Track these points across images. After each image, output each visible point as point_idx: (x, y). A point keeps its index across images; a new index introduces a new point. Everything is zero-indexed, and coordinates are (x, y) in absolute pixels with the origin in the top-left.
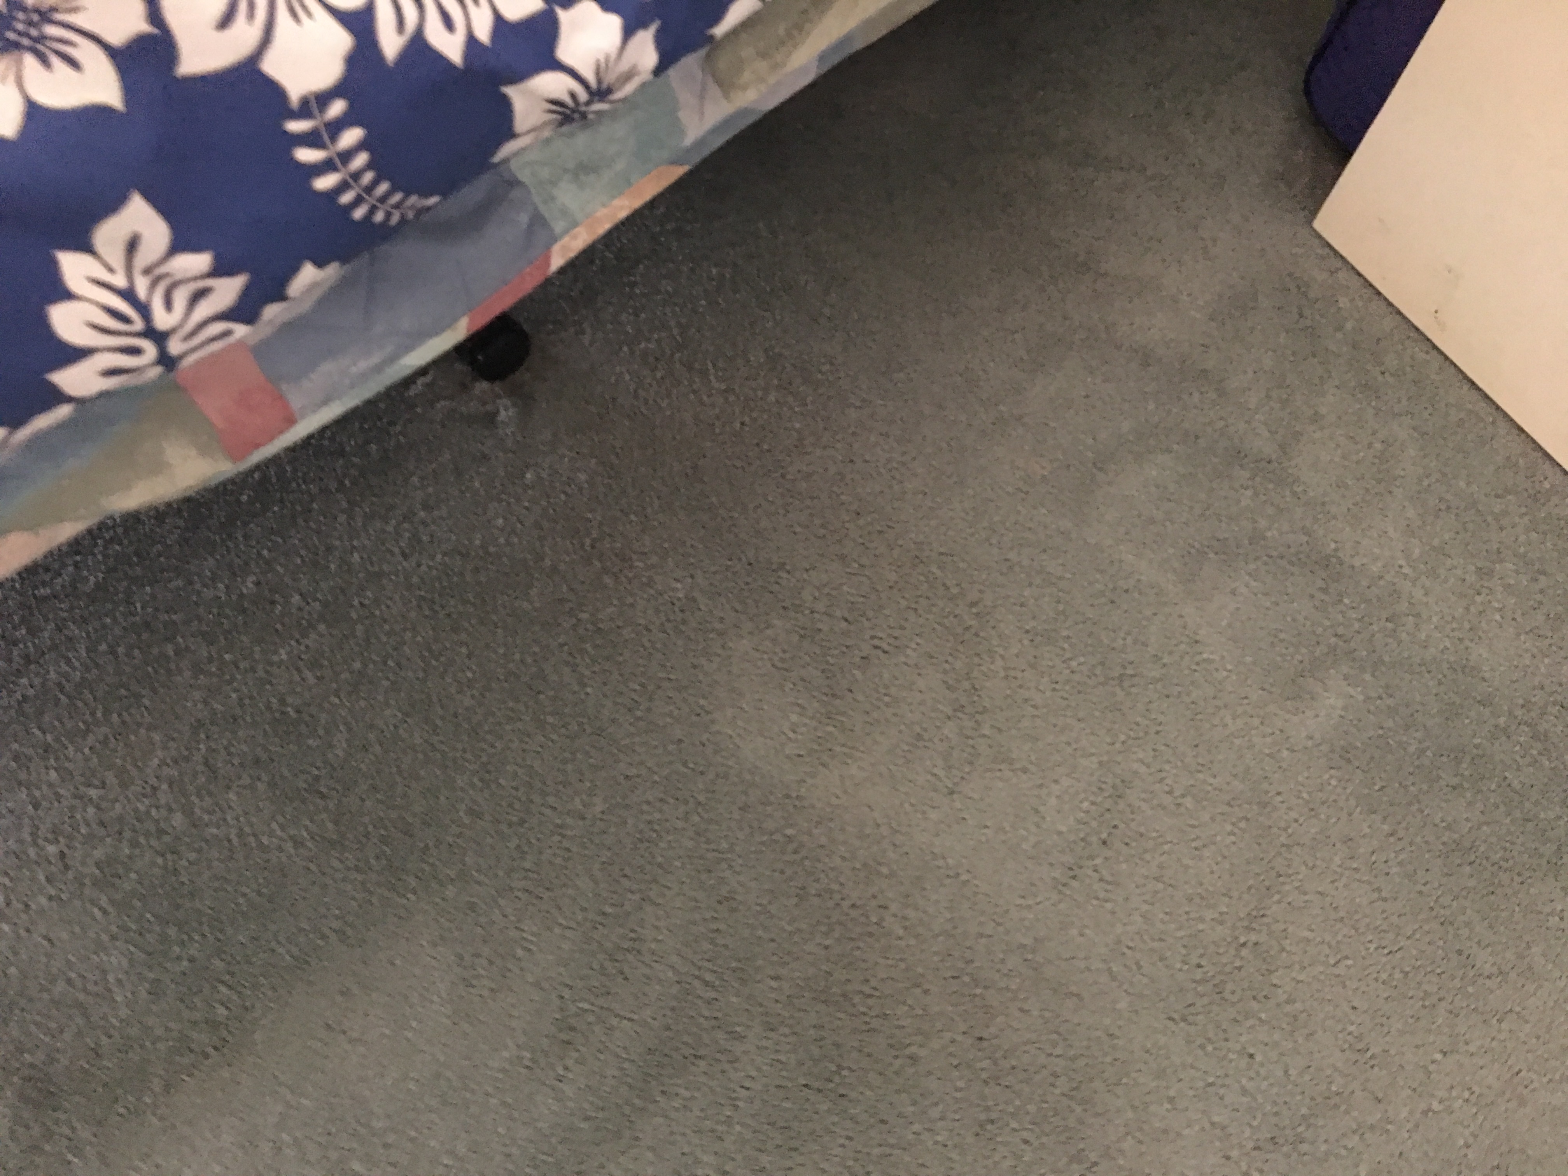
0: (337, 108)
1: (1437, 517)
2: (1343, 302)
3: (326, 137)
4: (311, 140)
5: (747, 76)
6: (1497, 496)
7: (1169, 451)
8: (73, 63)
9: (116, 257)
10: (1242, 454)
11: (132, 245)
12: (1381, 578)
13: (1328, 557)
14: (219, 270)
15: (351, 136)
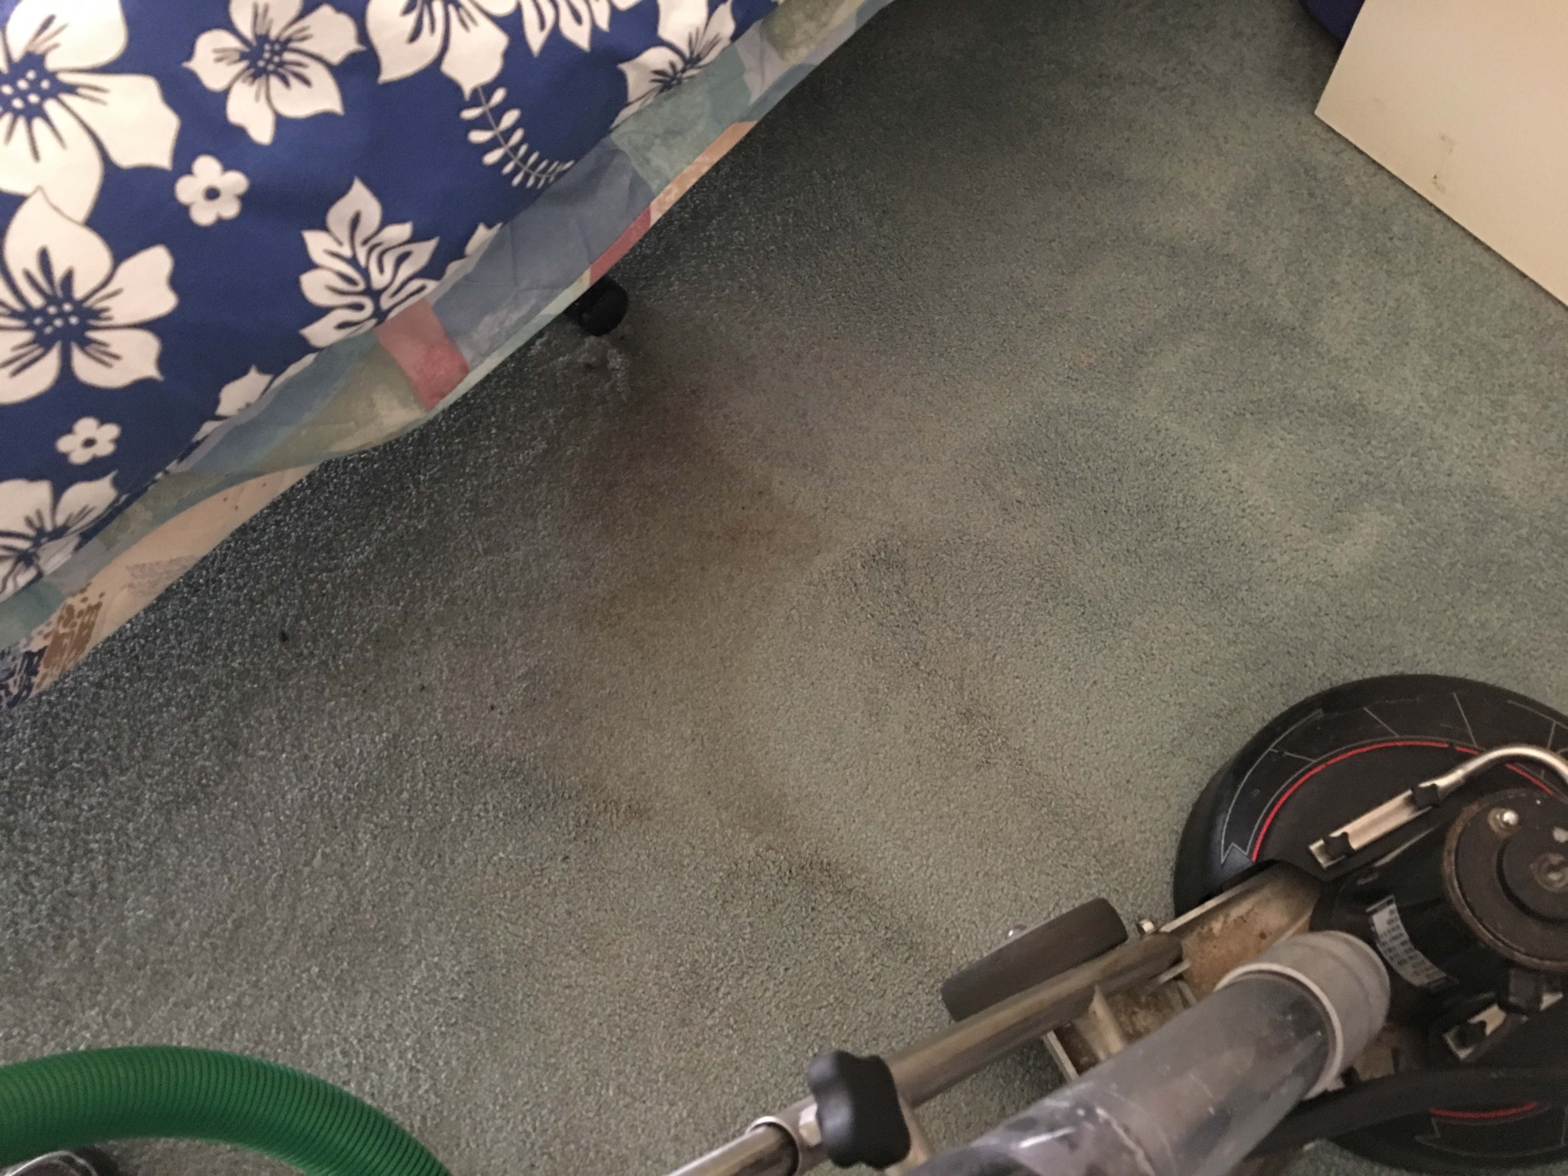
0: (499, 96)
1: (1452, 360)
2: (1349, 180)
3: (492, 121)
4: (480, 124)
5: (798, 37)
6: (1504, 336)
7: (1201, 329)
8: (306, 81)
9: (343, 233)
10: (1268, 325)
11: (355, 222)
12: (1403, 419)
13: (1353, 406)
14: (415, 238)
15: (510, 118)
